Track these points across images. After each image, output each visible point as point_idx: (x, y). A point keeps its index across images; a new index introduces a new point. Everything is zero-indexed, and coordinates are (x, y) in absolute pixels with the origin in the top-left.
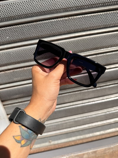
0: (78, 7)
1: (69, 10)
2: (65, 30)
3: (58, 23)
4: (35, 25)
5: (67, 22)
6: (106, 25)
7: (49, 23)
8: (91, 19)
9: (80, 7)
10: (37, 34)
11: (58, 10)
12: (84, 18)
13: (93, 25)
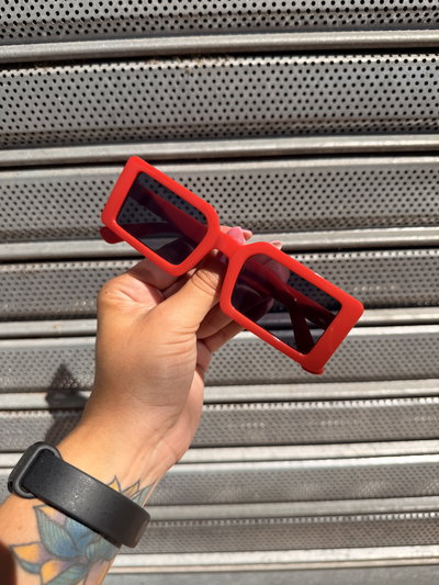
0: (250, 18)
1: (206, 25)
2: (180, 118)
3: (147, 81)
4: (40, 80)
5: (192, 84)
6: (382, 115)
7: (106, 80)
8: (313, 79)
9: (259, 18)
10: (48, 123)
11: (152, 22)
12: (277, 74)
13: (316, 110)
